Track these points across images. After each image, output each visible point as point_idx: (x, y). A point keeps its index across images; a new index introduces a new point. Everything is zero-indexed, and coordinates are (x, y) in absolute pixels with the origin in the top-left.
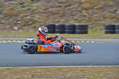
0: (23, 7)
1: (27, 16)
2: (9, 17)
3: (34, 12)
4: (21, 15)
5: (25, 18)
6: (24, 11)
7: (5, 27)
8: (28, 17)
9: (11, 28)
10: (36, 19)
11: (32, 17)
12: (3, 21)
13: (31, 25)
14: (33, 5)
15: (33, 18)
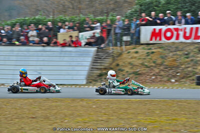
0: (187, 58)
1: (188, 67)
2: (169, 68)
3: (197, 63)
4: (183, 66)
5: (185, 70)
6: (187, 62)
7: (162, 79)
8: (189, 69)
9: (169, 81)
10: (197, 71)
11: (194, 68)
12: (162, 73)
13: (190, 77)
14: (198, 56)
15: (194, 70)
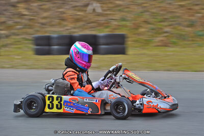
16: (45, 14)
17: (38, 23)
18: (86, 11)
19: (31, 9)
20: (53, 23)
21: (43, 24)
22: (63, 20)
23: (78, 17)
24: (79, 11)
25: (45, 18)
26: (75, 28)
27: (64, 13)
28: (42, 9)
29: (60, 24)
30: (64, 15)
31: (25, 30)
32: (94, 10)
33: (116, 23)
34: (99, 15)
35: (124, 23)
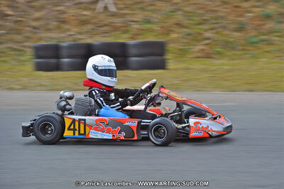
16: (38, 14)
17: (29, 26)
18: (95, 9)
19: (17, 7)
20: (50, 27)
21: (35, 28)
22: (64, 22)
23: (84, 18)
24: (85, 9)
25: (37, 19)
26: (80, 33)
27: (64, 12)
28: (32, 7)
29: (59, 28)
30: (65, 16)
31: (9, 37)
32: (106, 8)
33: (137, 26)
34: (114, 15)
35: (148, 26)
